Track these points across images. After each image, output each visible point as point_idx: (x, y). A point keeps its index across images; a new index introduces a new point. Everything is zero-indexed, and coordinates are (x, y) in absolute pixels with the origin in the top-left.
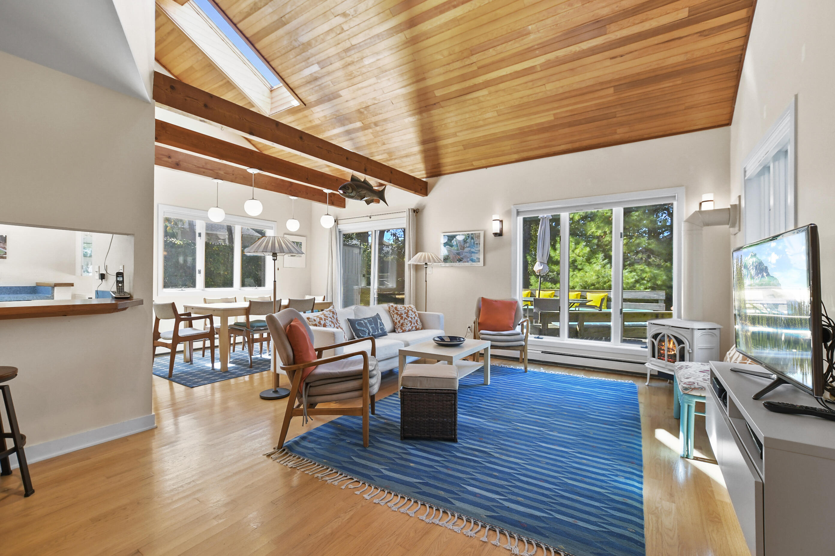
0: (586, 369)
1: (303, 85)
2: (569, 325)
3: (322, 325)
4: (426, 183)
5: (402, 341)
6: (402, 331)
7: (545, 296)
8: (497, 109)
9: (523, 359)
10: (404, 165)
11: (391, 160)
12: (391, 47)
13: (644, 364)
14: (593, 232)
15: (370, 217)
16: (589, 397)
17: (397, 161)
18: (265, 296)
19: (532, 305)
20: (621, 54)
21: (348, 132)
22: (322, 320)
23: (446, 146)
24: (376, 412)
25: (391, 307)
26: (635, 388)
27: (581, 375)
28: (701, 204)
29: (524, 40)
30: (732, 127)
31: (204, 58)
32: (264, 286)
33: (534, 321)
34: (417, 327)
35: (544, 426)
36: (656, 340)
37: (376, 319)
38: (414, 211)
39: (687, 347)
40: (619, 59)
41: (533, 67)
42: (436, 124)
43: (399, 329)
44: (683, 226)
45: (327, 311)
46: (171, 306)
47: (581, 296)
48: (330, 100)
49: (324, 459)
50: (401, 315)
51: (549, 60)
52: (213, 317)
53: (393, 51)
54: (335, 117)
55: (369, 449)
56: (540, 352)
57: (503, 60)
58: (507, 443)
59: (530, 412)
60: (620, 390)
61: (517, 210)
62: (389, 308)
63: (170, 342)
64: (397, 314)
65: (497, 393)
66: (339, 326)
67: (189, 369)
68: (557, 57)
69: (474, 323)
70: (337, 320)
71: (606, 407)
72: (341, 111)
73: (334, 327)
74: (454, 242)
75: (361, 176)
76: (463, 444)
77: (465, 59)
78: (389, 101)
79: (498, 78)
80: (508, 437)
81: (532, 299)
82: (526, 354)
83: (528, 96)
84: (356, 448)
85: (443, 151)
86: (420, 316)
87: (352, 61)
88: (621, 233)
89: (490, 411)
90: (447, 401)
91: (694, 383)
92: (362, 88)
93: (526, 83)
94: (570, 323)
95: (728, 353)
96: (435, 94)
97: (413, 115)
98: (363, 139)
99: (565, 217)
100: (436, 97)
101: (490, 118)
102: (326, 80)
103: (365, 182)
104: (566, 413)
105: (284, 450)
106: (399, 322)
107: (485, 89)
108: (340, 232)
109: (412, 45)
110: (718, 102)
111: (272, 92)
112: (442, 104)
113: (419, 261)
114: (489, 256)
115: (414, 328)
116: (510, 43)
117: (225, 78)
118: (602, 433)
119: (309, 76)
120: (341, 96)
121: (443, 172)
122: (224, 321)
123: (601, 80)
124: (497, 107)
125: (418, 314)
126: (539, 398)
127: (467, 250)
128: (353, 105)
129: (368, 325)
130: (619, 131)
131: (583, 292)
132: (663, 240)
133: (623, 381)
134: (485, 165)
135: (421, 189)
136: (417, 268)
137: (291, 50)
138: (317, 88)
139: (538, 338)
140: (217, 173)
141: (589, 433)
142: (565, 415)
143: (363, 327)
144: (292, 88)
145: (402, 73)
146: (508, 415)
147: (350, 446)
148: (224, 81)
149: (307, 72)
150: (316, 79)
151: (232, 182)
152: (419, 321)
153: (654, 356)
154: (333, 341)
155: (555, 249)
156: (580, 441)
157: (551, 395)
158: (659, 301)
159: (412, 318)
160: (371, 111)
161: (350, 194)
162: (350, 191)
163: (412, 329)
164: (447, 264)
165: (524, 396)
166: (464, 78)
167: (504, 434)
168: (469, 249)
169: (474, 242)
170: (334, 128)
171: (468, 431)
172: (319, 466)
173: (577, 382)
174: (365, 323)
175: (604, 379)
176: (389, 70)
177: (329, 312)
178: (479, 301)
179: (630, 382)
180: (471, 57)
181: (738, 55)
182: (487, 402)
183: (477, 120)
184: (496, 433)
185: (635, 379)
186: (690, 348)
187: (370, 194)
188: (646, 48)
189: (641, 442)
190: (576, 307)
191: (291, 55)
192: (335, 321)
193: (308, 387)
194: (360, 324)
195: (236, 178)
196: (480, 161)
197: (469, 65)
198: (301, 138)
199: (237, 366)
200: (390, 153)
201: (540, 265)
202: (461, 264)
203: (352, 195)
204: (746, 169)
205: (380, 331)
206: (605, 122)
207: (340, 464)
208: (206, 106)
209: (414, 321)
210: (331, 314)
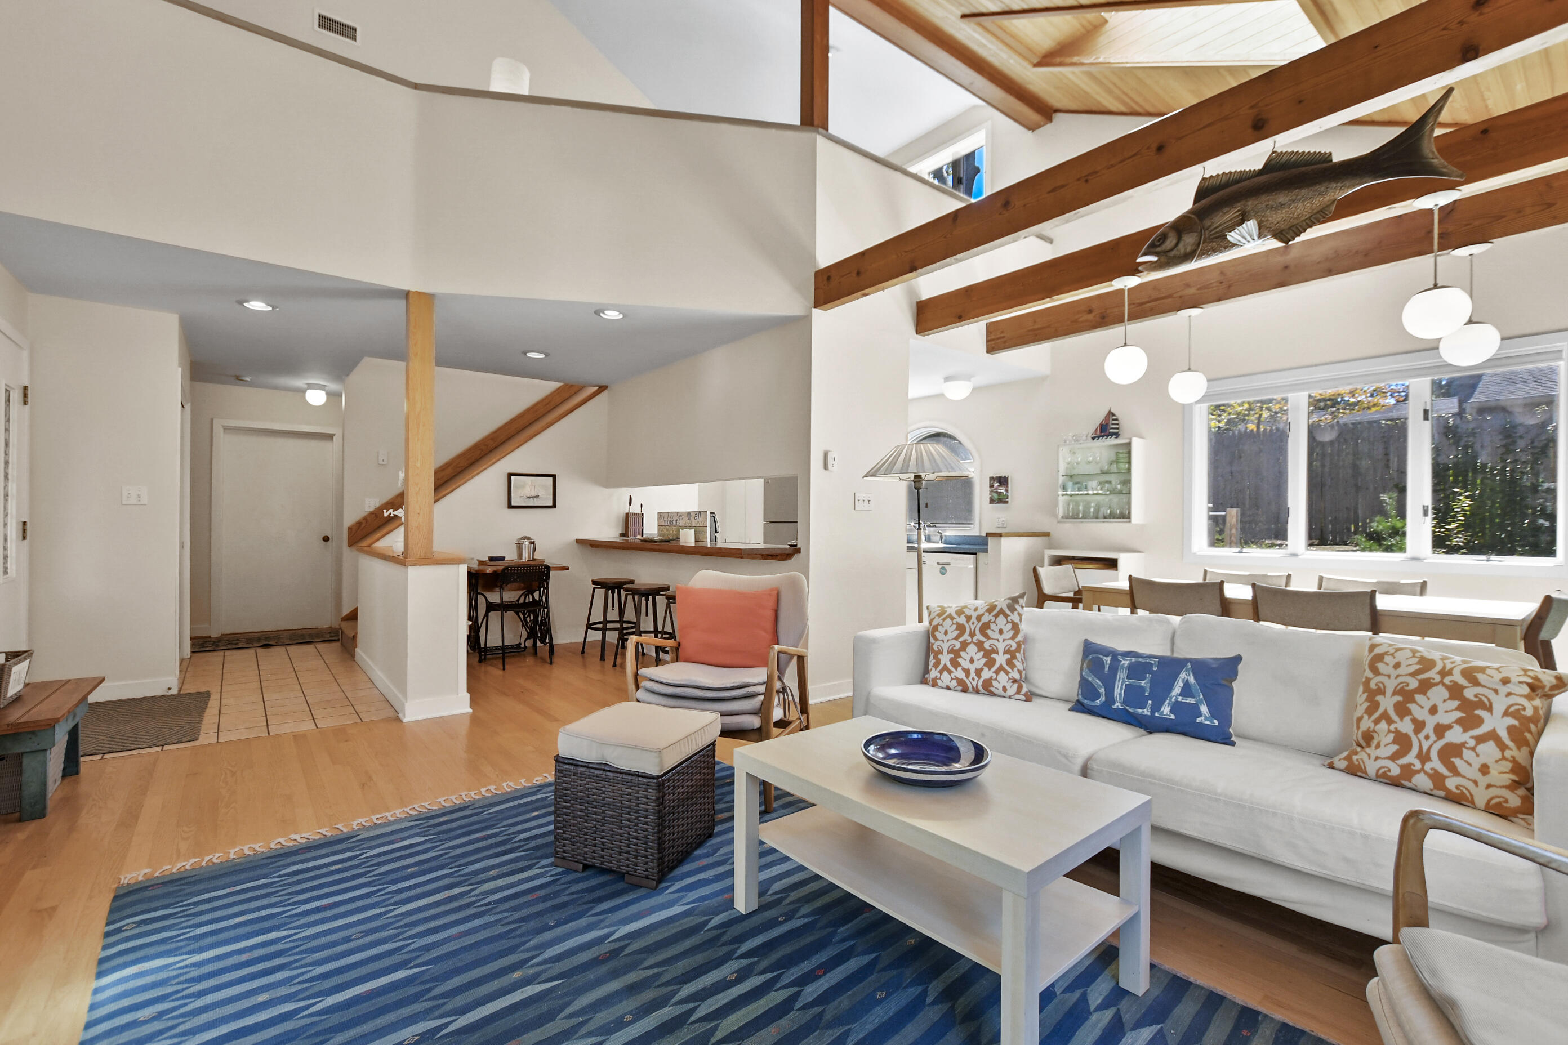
129: (1121, 675)
174: (1115, 666)
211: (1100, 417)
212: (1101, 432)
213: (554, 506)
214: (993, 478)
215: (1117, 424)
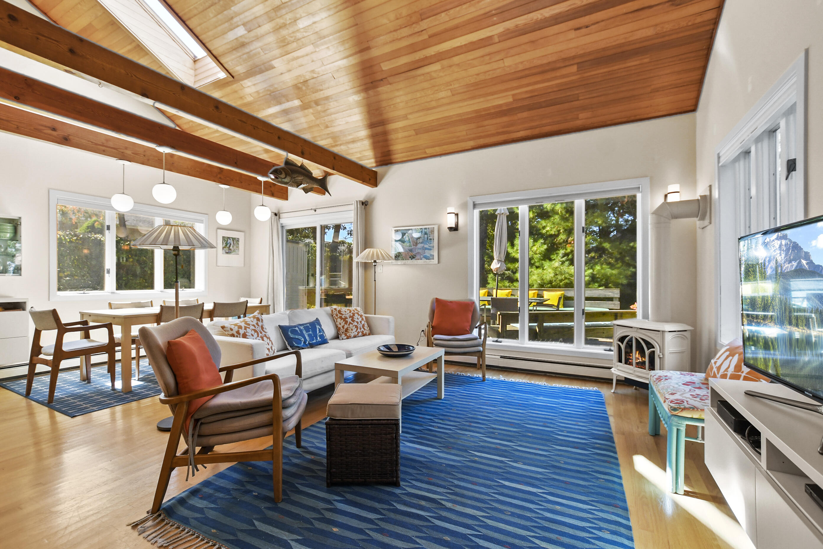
0: (548, 374)
1: (229, 52)
2: (529, 326)
3: (241, 335)
4: (375, 173)
5: (343, 350)
6: (346, 337)
7: (502, 295)
8: (451, 87)
9: (481, 365)
10: (351, 151)
11: (337, 145)
12: (328, 6)
13: (610, 368)
14: (547, 231)
15: (315, 211)
16: (553, 411)
17: (343, 147)
18: (190, 299)
19: (489, 305)
20: (587, 24)
21: (286, 112)
22: (242, 329)
23: (396, 130)
24: (303, 444)
25: (334, 310)
26: (601, 396)
27: (542, 382)
28: (666, 196)
29: (480, 4)
30: (699, 114)
31: (104, 13)
32: (194, 288)
33: (492, 321)
34: (364, 333)
35: (506, 454)
36: (622, 343)
37: (314, 325)
38: (363, 203)
39: (657, 350)
40: (584, 31)
41: (490, 37)
42: (384, 104)
43: (343, 335)
44: (650, 219)
45: (250, 318)
46: (51, 314)
47: (538, 295)
48: (261, 72)
49: (214, 528)
50: (345, 320)
51: (508, 29)
52: (113, 326)
53: (331, 12)
54: (269, 93)
55: (281, 505)
56: (499, 357)
57: (456, 27)
58: (462, 484)
59: (489, 435)
60: (586, 401)
61: (474, 202)
62: (332, 311)
63: (51, 358)
64: (341, 318)
65: (451, 409)
66: (265, 336)
67: (81, 391)
68: (517, 26)
69: (427, 326)
70: (262, 327)
71: (574, 423)
72: (276, 86)
73: (258, 336)
74: (406, 238)
75: (298, 160)
76: (407, 488)
77: (414, 25)
78: (330, 75)
79: (451, 49)
80: (464, 473)
81: (489, 298)
82: (484, 360)
83: (485, 72)
84: (263, 505)
85: (393, 136)
86: (367, 320)
87: (284, 23)
88: (583, 228)
89: (443, 435)
90: (386, 434)
91: (684, 402)
92: (298, 58)
93: (483, 56)
94: (530, 324)
95: (713, 361)
96: (381, 67)
97: (358, 92)
98: (303, 120)
99: (523, 211)
100: (382, 71)
101: (443, 98)
102: (256, 46)
103: (302, 167)
104: (530, 434)
105: (160, 515)
106: (343, 327)
107: (438, 63)
108: (282, 227)
109: (353, 5)
110: (685, 84)
111: (196, 62)
112: (391, 79)
113: (367, 257)
114: (444, 253)
115: (360, 334)
116: (464, 6)
117: (134, 41)
118: (574, 461)
119: (235, 41)
120: (275, 68)
121: (394, 161)
122: (126, 330)
123: (564, 56)
124: (451, 85)
125: (366, 317)
126: (500, 415)
127: (420, 246)
128: (289, 79)
129: (304, 332)
130: (581, 116)
131: (540, 291)
132: (613, 238)
133: (587, 388)
134: (439, 153)
135: (370, 179)
136: (366, 266)
137: (209, 7)
138: (245, 56)
139: (497, 341)
140: (123, 152)
141: (559, 462)
142: (529, 437)
143: (299, 335)
144: (216, 56)
145: (344, 41)
146: (465, 440)
147: (256, 503)
148: (134, 45)
149: (231, 36)
150: (243, 45)
151: (143, 164)
152: (366, 325)
153: (620, 361)
154: (251, 356)
155: (513, 245)
156: (550, 475)
157: (512, 410)
158: (614, 300)
159: (357, 322)
160: (310, 87)
161: (283, 180)
162: (283, 176)
163: (358, 334)
164: (399, 262)
165: (482, 412)
166: (413, 48)
167: (459, 469)
168: (422, 245)
169: (428, 238)
170: (269, 107)
171: (414, 468)
172: (204, 540)
173: (539, 392)
174: (301, 330)
175: (567, 386)
176: (328, 36)
177: (252, 319)
178: (432, 303)
179: (595, 389)
180: (421, 23)
181: (710, 30)
182: (440, 423)
183: (428, 100)
184: (449, 469)
185: (599, 385)
186: (660, 352)
187: (308, 180)
188: (613, 18)
189: (619, 471)
190: (534, 306)
191: (211, 13)
192: (259, 329)
193: (199, 424)
194: (294, 332)
195: (148, 160)
196: (433, 149)
197: (418, 32)
198: (217, 107)
199: (146, 384)
200: (335, 137)
201: (497, 263)
202: (414, 261)
203: (286, 180)
204: (721, 155)
205: (318, 338)
206: (566, 106)
207: (234, 535)
208: (72, 51)
209: (360, 326)
210: (255, 321)
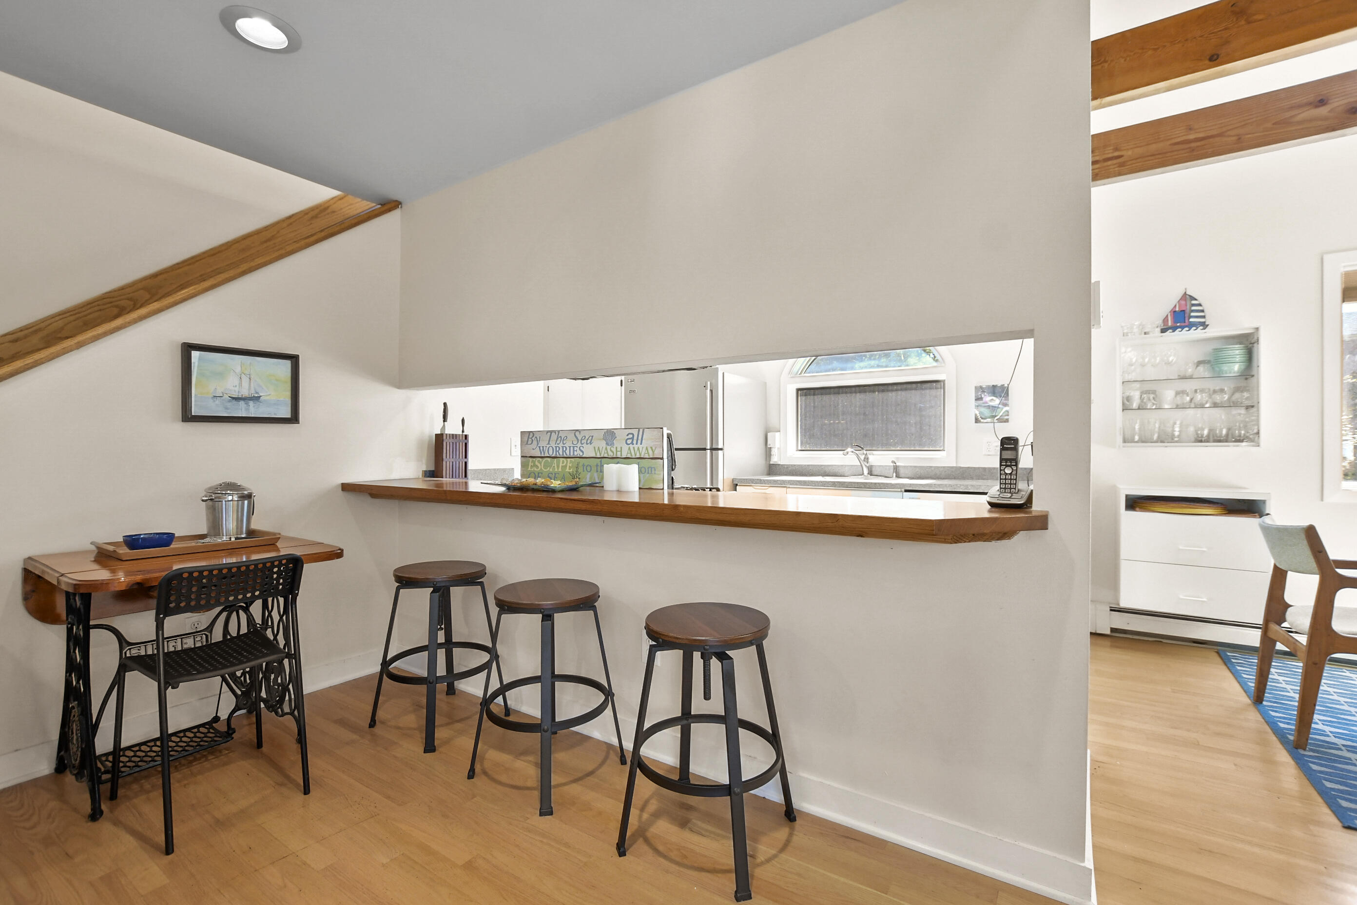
46: (1303, 536)
211: (1169, 301)
212: (1175, 320)
213: (294, 419)
214: (981, 387)
215: (1203, 311)
